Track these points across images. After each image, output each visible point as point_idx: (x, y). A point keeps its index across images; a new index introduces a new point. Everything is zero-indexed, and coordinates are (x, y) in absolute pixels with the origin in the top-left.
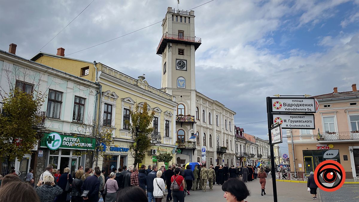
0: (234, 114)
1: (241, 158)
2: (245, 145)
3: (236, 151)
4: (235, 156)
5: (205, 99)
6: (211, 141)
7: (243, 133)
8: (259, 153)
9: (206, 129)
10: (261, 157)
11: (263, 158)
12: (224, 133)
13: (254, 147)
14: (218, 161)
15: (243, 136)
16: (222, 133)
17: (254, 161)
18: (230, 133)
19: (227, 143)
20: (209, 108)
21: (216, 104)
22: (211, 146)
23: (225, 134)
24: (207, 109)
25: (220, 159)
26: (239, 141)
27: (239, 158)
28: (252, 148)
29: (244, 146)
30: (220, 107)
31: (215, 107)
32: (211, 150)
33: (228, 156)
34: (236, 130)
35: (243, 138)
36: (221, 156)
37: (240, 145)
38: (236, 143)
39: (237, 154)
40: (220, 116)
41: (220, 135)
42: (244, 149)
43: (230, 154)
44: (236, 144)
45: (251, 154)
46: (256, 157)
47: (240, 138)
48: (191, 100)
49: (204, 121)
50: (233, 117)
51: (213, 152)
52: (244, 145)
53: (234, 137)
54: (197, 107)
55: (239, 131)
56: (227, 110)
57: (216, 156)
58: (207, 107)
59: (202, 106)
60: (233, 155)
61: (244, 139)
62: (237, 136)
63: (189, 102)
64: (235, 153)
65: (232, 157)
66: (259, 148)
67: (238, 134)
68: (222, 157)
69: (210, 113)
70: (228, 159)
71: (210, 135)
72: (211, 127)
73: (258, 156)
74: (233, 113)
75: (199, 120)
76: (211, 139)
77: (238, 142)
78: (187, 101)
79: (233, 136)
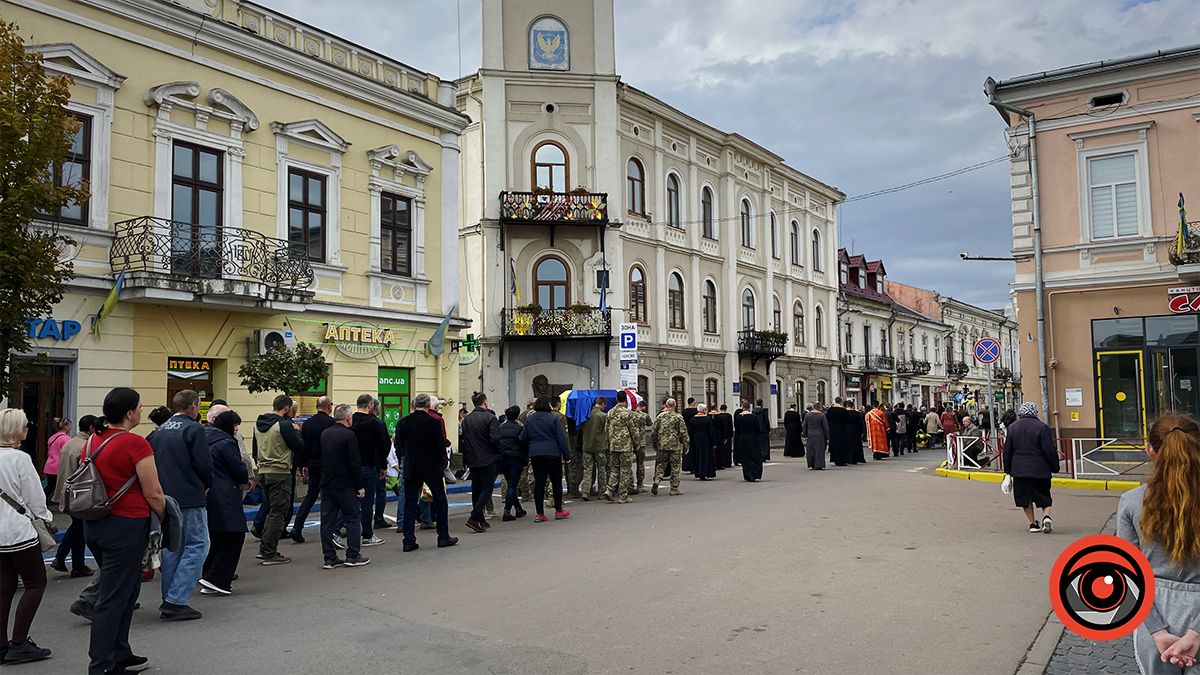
0: (834, 202)
1: (866, 375)
2: (890, 327)
3: (844, 350)
4: (835, 370)
5: (680, 127)
6: (715, 310)
7: (879, 278)
8: (957, 358)
9: (683, 260)
10: (961, 372)
11: (975, 376)
12: (781, 278)
13: (931, 337)
14: (746, 388)
15: (880, 291)
16: (770, 274)
17: (932, 390)
18: (811, 276)
19: (798, 316)
20: (700, 169)
21: (738, 151)
22: (711, 328)
23: (789, 283)
24: (689, 170)
25: (760, 382)
26: (861, 309)
27: (857, 379)
28: (924, 338)
29: (883, 331)
30: (763, 164)
31: (731, 163)
32: (713, 345)
33: (799, 370)
34: (844, 267)
35: (881, 300)
36: (760, 370)
37: (866, 328)
38: (842, 317)
39: (845, 361)
40: (763, 201)
41: (759, 284)
42: (884, 341)
43: (811, 363)
44: (842, 324)
45: (914, 362)
46: (943, 372)
47: (863, 299)
48: (594, 123)
49: (674, 223)
50: (831, 214)
51: (720, 356)
52: (886, 327)
53: (833, 297)
54: (632, 159)
55: (862, 273)
56: (802, 180)
57: (733, 372)
58: (690, 163)
59: (659, 156)
60: (830, 364)
61: (881, 303)
62: (852, 289)
63: (584, 132)
64: (835, 357)
65: (818, 373)
66: (957, 338)
67: (857, 282)
68: (768, 374)
69: (706, 188)
70: (802, 383)
71: (708, 281)
72: (710, 250)
73: (950, 372)
74: (828, 193)
75: (643, 215)
76: (714, 298)
77: (852, 315)
78: (574, 126)
79: (829, 290)
